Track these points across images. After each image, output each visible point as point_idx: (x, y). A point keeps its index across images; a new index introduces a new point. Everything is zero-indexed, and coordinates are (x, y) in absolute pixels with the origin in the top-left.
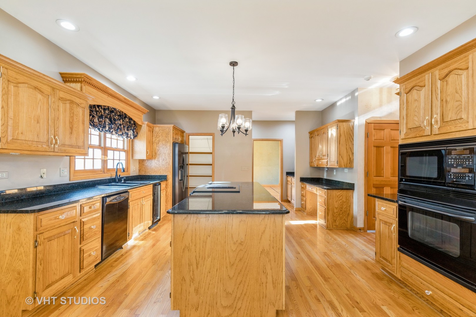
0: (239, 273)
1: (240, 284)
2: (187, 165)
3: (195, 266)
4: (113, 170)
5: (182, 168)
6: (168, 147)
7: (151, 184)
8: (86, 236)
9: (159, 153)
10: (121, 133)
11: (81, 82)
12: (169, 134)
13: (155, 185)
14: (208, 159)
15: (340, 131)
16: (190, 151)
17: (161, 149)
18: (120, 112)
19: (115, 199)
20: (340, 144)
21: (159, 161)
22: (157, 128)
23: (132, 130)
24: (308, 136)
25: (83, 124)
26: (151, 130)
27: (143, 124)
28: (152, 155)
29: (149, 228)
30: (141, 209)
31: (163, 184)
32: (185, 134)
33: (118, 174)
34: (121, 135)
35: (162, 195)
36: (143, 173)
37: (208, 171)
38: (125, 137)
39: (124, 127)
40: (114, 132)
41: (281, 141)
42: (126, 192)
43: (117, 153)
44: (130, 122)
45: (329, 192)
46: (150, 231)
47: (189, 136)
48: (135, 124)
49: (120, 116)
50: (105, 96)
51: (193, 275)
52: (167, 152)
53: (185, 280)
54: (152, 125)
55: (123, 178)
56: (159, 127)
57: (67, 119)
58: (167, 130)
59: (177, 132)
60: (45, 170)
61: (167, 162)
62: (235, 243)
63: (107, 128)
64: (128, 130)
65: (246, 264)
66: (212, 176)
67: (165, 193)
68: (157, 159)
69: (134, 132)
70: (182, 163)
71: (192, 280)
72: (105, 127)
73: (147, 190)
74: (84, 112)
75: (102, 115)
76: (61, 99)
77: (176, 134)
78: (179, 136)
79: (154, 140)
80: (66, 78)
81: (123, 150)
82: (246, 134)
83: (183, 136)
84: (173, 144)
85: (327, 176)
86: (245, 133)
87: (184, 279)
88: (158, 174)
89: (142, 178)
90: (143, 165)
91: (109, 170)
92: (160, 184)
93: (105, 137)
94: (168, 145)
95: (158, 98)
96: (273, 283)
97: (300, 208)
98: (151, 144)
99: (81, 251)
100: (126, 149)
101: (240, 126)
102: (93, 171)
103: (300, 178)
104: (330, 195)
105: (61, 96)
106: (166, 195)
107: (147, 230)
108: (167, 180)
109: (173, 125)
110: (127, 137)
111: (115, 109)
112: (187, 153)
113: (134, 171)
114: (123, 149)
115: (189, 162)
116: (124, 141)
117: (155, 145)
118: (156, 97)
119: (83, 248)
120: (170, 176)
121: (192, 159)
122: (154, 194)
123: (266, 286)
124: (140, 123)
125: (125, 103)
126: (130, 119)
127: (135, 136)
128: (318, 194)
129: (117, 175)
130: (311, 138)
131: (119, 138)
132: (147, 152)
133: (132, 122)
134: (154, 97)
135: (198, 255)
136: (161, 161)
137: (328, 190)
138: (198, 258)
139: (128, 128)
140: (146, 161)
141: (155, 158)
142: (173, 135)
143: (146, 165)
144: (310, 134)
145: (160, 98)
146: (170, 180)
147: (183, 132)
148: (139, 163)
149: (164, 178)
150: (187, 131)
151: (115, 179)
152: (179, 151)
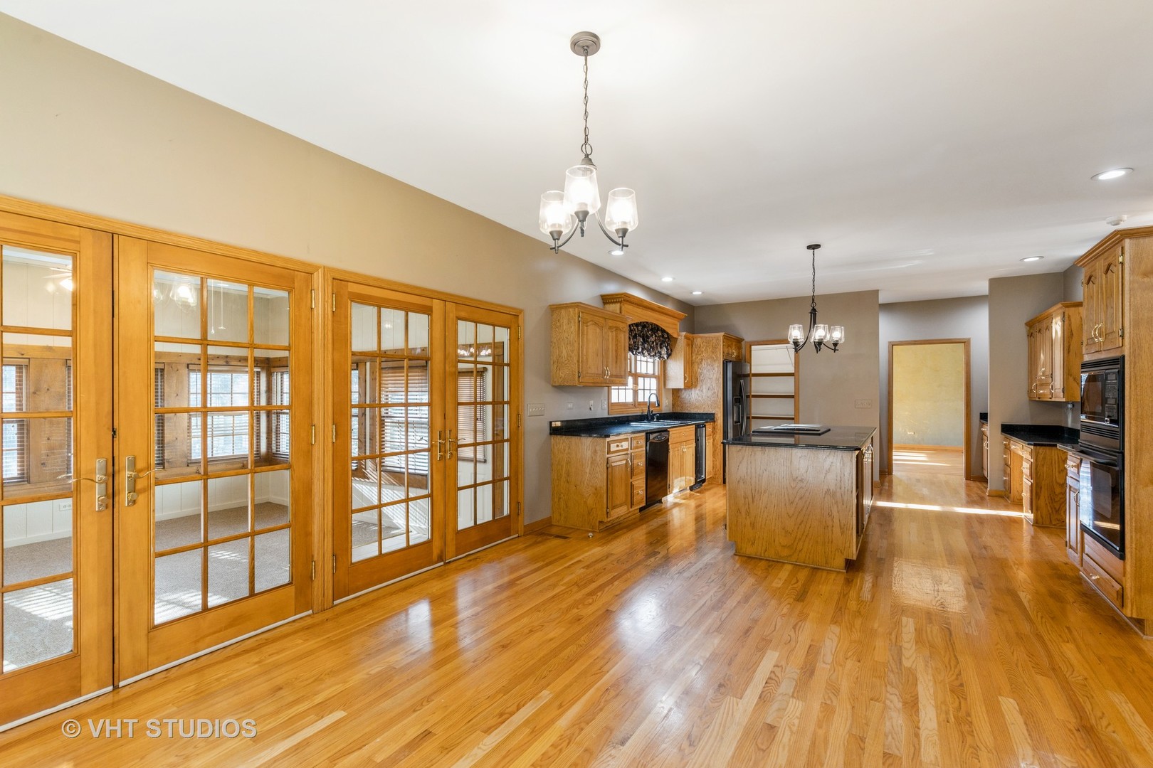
0: (799, 512)
1: (800, 524)
2: (748, 397)
3: (750, 499)
4: (644, 403)
5: (739, 402)
6: (716, 369)
7: (693, 424)
8: (635, 471)
9: (701, 378)
10: (653, 354)
11: (620, 302)
12: (716, 348)
13: (697, 427)
14: (787, 386)
15: (1070, 325)
16: (753, 372)
17: (705, 371)
18: (652, 325)
19: (656, 437)
20: (1069, 352)
21: (702, 391)
22: (699, 339)
23: (665, 346)
24: (1023, 331)
25: (625, 350)
26: (690, 344)
27: (679, 335)
28: (692, 381)
29: (691, 488)
30: (682, 457)
31: (709, 428)
32: (743, 343)
33: (651, 409)
34: (653, 356)
35: (707, 444)
36: (679, 410)
37: (786, 408)
38: (657, 358)
39: (657, 344)
40: (646, 354)
41: (964, 342)
42: (665, 430)
43: (647, 380)
44: (663, 336)
45: (1040, 451)
46: (692, 492)
47: (751, 346)
48: (668, 337)
49: (652, 330)
50: (639, 310)
51: (749, 508)
52: (715, 376)
53: (740, 513)
54: (690, 335)
55: (655, 414)
56: (702, 338)
57: (614, 348)
58: (714, 341)
59: (730, 343)
60: (592, 402)
61: (714, 393)
62: (794, 480)
63: (640, 350)
64: (661, 348)
65: (808, 503)
66: (796, 419)
67: (711, 441)
68: (698, 388)
69: (667, 349)
70: (738, 394)
71: (748, 513)
72: (638, 348)
73: (688, 431)
74: (625, 335)
75: (636, 334)
76: (610, 328)
77: (729, 346)
78: (733, 348)
79: (694, 357)
80: (606, 299)
81: (653, 376)
82: (835, 350)
83: (739, 348)
84: (723, 363)
85: (1073, 422)
86: (833, 348)
87: (739, 511)
88: (701, 411)
89: (679, 416)
90: (679, 397)
91: (640, 404)
92: (705, 426)
93: (636, 360)
94: (716, 365)
95: (700, 293)
96: (841, 528)
97: (1002, 491)
98: (690, 367)
99: (632, 485)
100: (657, 374)
101: (822, 339)
102: (625, 405)
103: (1002, 425)
104: (1044, 458)
105: (611, 325)
106: (713, 444)
107: (689, 491)
108: (714, 422)
109: (723, 334)
110: (660, 357)
111: (647, 323)
112: (748, 375)
113: (666, 406)
114: (654, 374)
115: (750, 392)
116: (654, 362)
117: (696, 366)
118: (697, 293)
119: (633, 483)
120: (719, 415)
121: (757, 386)
122: (697, 440)
123: (832, 530)
124: (675, 336)
125: (659, 312)
126: (663, 331)
127: (669, 355)
128: (1024, 456)
129: (649, 410)
130: (1030, 335)
131: (649, 360)
132: (685, 378)
133: (666, 336)
134: (694, 293)
135: (753, 489)
136: (704, 390)
137: (1038, 447)
138: (753, 492)
139: (661, 344)
140: (683, 391)
141: (696, 387)
142: (723, 348)
143: (683, 396)
144: (1028, 328)
145: (703, 293)
146: (719, 421)
147: (739, 341)
148: (673, 394)
149: (710, 417)
150: (748, 337)
151: (647, 415)
152: (733, 373)
